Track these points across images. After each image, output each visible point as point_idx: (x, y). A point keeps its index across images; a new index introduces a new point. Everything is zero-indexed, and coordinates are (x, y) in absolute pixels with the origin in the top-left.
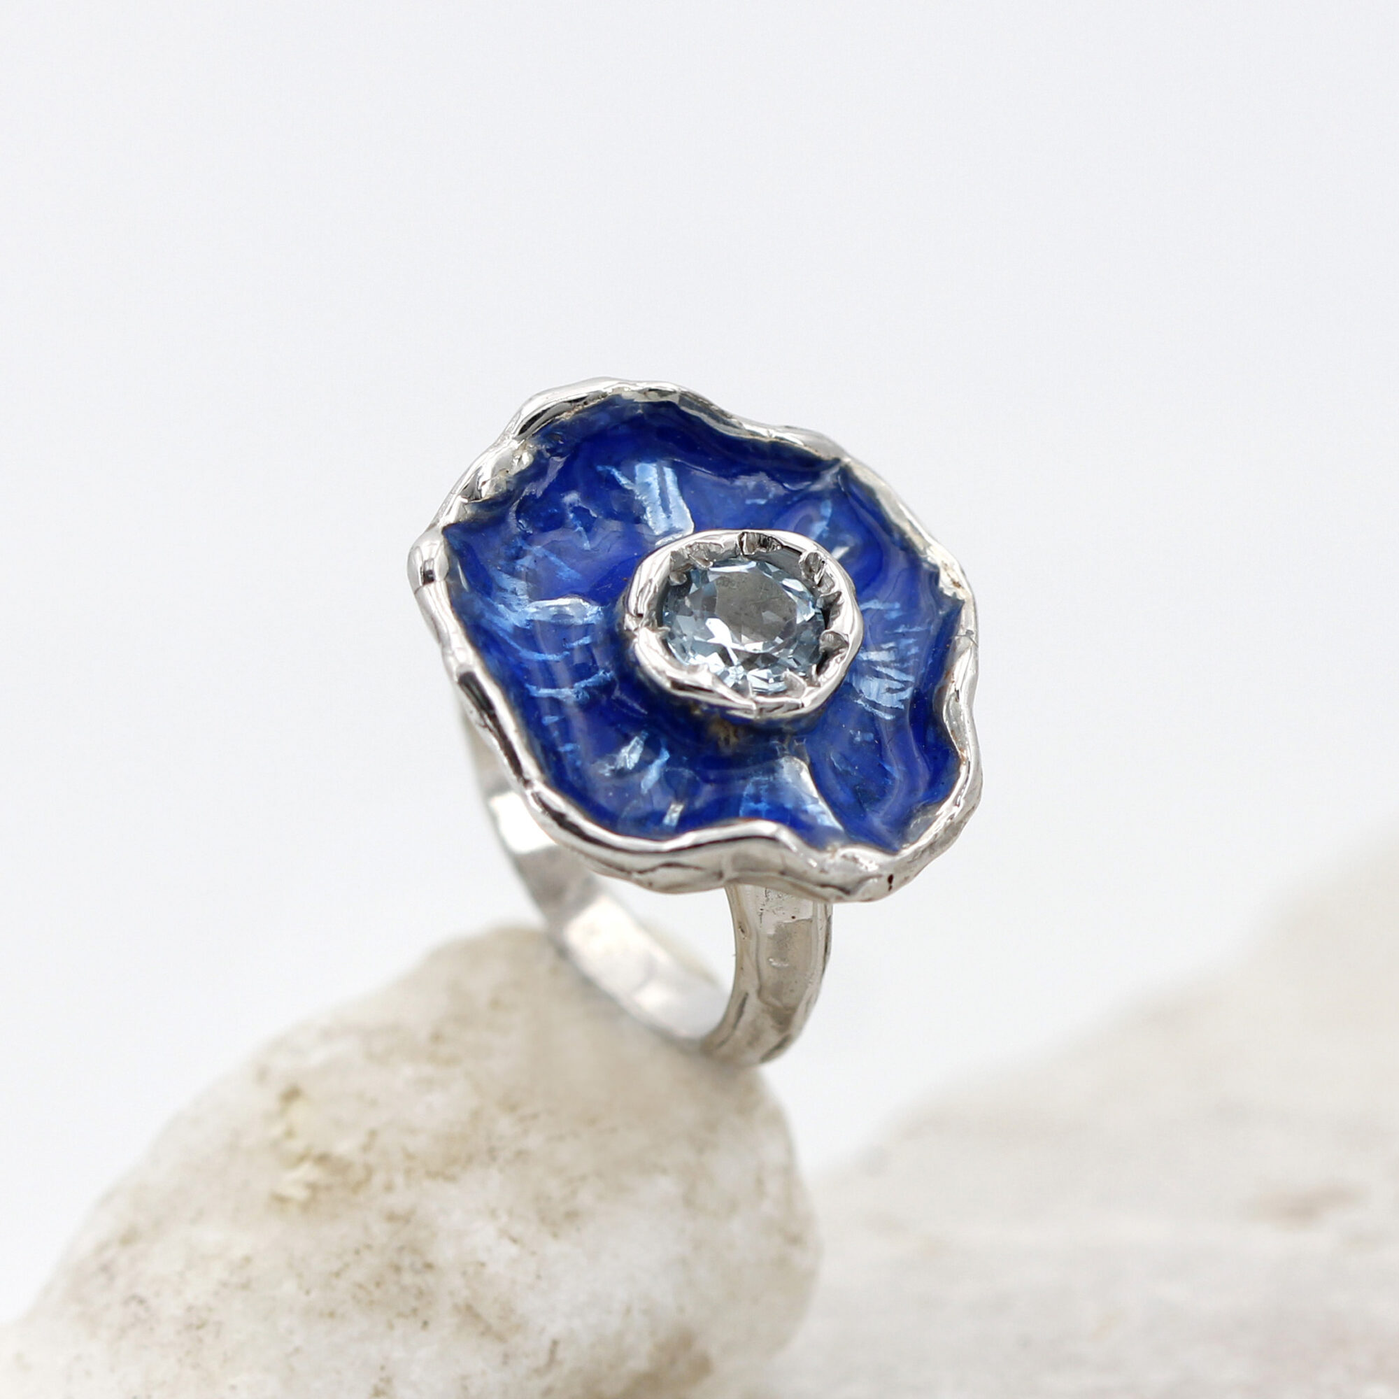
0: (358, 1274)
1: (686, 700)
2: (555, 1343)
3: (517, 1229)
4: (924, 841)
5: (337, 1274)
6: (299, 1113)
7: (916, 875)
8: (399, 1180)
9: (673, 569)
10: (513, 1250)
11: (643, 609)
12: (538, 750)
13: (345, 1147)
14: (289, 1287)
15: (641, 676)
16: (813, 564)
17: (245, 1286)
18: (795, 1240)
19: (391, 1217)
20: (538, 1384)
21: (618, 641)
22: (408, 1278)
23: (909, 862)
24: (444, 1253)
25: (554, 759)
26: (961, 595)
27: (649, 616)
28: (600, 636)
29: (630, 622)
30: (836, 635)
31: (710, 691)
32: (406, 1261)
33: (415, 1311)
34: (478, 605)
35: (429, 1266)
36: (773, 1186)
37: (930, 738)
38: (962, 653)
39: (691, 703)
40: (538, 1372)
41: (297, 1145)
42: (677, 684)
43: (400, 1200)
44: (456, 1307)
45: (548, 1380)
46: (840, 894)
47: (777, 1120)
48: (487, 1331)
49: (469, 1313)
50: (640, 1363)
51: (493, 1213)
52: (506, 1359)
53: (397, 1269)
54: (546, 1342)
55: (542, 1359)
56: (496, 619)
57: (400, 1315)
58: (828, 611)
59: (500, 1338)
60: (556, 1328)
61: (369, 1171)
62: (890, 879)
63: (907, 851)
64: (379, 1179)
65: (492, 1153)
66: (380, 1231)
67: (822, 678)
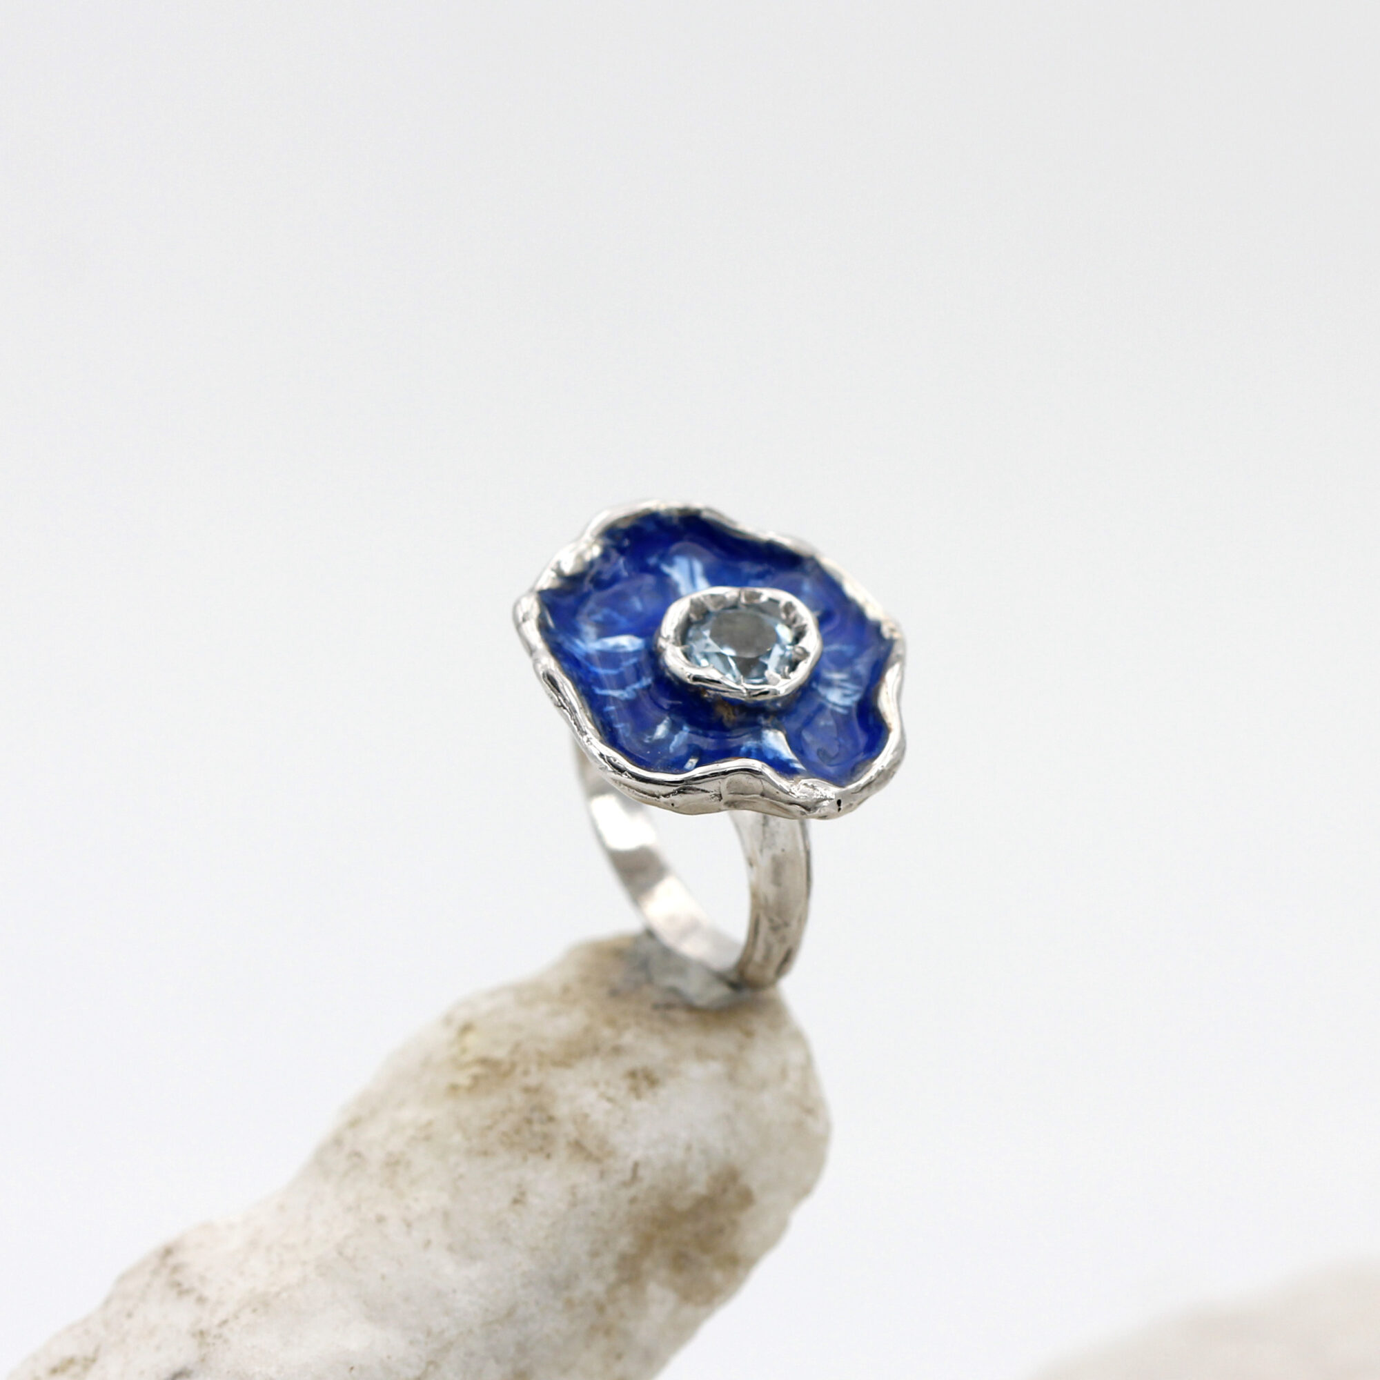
0: (505, 1126)
1: (697, 687)
2: (636, 1166)
3: (611, 1092)
4: (862, 782)
5: (490, 1128)
6: (471, 1039)
7: (860, 803)
8: (533, 1068)
9: (691, 610)
10: (607, 1105)
11: (672, 634)
12: (598, 723)
13: (500, 1053)
14: (457, 1138)
15: (668, 674)
16: (789, 608)
17: (428, 1138)
18: (810, 1111)
19: (527, 1090)
20: (625, 1194)
21: (653, 655)
22: (537, 1128)
23: (852, 793)
24: (562, 1110)
25: (610, 730)
26: (896, 635)
27: (675, 638)
28: (643, 657)
29: (662, 643)
30: (803, 649)
31: (718, 682)
32: (536, 1116)
33: (541, 1149)
34: (561, 638)
35: (551, 1119)
36: (794, 1076)
37: (871, 721)
38: (893, 664)
39: (701, 688)
40: (626, 1184)
41: (469, 1057)
42: (696, 679)
43: (532, 1080)
44: (569, 1144)
45: (632, 1191)
46: (804, 810)
47: (798, 1037)
48: (589, 1157)
49: (578, 1146)
50: (700, 1187)
51: (595, 1084)
52: (602, 1175)
53: (529, 1121)
54: (630, 1164)
55: (627, 1175)
56: (573, 647)
57: (532, 1151)
58: (799, 636)
59: (598, 1160)
60: (637, 1154)
61: (513, 1065)
62: (839, 802)
63: (851, 787)
64: (519, 1070)
65: (596, 1050)
66: (519, 1099)
67: (792, 675)
